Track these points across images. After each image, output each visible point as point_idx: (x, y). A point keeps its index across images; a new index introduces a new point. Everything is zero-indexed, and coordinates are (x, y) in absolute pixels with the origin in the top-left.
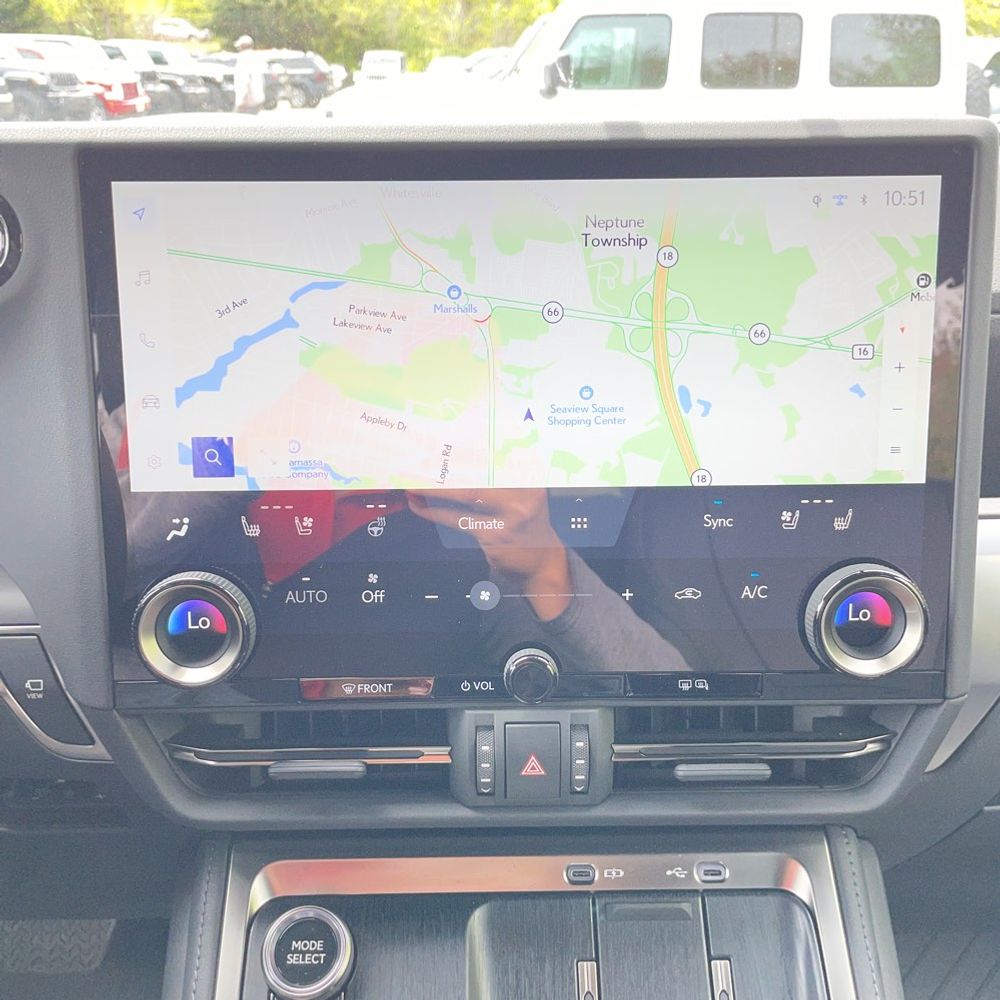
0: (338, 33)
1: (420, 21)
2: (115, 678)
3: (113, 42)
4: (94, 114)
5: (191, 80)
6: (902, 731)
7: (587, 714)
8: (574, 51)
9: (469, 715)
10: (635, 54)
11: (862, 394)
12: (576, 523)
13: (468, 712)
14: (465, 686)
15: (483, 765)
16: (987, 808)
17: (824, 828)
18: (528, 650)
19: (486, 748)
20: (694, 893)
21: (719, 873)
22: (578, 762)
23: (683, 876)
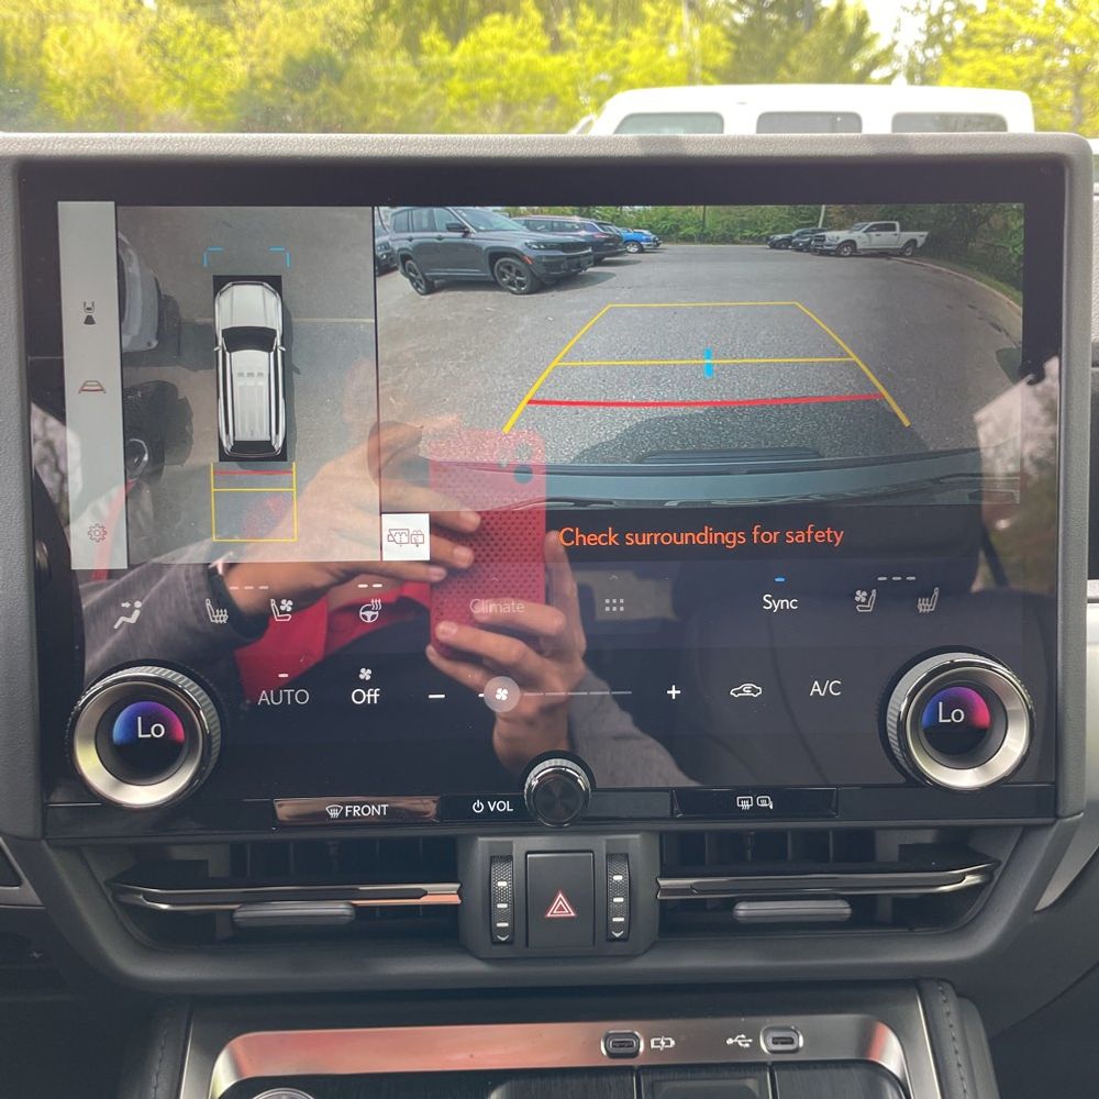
2: (46, 801)
6: (1007, 859)
7: (627, 840)
9: (483, 842)
12: (611, 605)
13: (480, 839)
14: (478, 807)
15: (500, 906)
17: (915, 982)
18: (553, 760)
19: (502, 884)
20: (761, 1066)
21: (791, 1041)
22: (616, 900)
23: (747, 1045)
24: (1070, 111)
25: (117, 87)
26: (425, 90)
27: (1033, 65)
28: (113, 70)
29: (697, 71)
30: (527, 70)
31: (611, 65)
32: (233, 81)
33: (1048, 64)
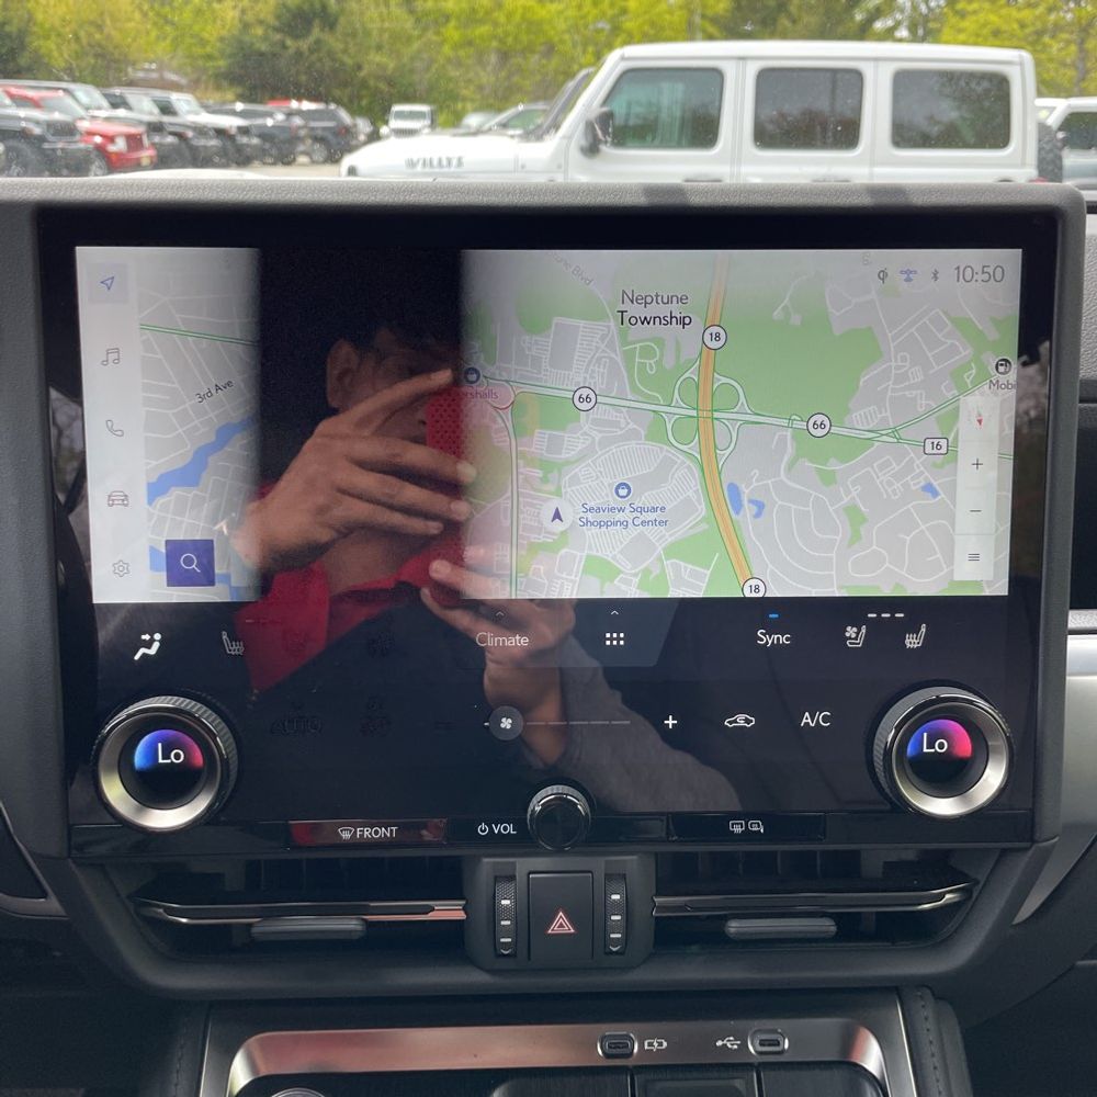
0: (364, 84)
1: (454, 73)
2: (71, 823)
3: (117, 91)
4: (93, 168)
5: (201, 131)
6: (985, 879)
7: (625, 861)
8: (619, 107)
9: (488, 863)
10: (684, 111)
11: (935, 494)
12: (611, 639)
13: (486, 860)
14: (483, 830)
15: (503, 923)
16: (1080, 963)
17: (895, 990)
18: (555, 787)
19: (505, 902)
20: (748, 1066)
21: (778, 1044)
22: (613, 918)
23: (736, 1047)
24: (1073, 65)
25: (106, 30)
26: (420, 37)
27: (1038, 18)
28: (102, 14)
29: (697, 20)
30: (523, 17)
31: (610, 13)
32: (223, 26)
33: (1052, 17)
